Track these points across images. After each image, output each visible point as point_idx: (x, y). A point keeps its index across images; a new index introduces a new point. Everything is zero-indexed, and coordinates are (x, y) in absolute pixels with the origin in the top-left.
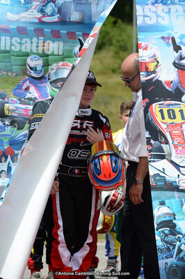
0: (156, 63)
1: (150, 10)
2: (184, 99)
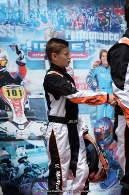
0: (6, 61)
1: (3, 28)
2: (22, 83)
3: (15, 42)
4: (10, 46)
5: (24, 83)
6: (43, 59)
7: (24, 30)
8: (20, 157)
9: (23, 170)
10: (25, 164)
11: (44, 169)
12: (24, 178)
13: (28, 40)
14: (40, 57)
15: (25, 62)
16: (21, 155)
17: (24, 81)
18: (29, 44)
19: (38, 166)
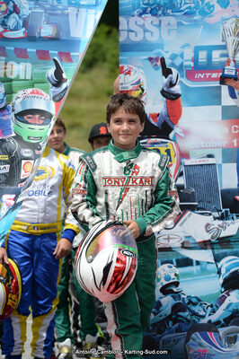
0: (140, 91)
1: (136, 23)
2: (171, 135)
3: (160, 50)
4: (150, 59)
5: (176, 134)
6: (217, 84)
7: (180, 24)
8: (165, 283)
9: (170, 307)
10: (173, 297)
11: (212, 306)
12: (171, 323)
13: (188, 45)
14: (210, 79)
15: (180, 92)
16: (167, 278)
17: (177, 130)
18: (189, 54)
19: (199, 300)
